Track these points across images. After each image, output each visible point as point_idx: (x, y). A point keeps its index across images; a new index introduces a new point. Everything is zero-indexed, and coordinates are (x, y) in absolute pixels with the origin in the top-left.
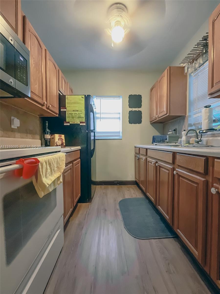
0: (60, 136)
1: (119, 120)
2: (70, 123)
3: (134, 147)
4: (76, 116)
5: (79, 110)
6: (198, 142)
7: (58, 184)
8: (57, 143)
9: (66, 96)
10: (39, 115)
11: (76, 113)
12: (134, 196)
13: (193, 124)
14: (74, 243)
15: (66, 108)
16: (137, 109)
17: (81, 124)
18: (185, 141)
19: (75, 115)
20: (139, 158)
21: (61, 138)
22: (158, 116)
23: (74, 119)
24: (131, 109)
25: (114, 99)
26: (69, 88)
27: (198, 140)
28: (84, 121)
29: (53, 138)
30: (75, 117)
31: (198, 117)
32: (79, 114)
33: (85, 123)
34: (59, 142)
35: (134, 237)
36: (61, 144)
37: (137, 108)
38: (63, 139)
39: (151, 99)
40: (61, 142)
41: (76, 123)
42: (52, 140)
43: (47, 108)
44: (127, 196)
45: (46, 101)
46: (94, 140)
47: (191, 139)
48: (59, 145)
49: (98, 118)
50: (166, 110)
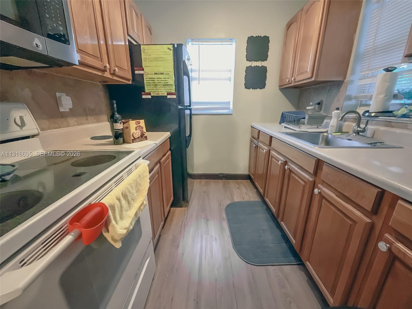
0: (137, 123)
1: (228, 81)
2: (151, 95)
3: (251, 127)
4: (160, 83)
5: (164, 73)
6: (358, 133)
7: (142, 211)
8: (134, 135)
9: (141, 46)
10: (100, 82)
11: (160, 78)
12: (247, 199)
13: (354, 96)
14: (168, 268)
15: (143, 68)
16: (259, 64)
17: (169, 97)
18: (335, 126)
19: (158, 81)
20: (257, 146)
21: (140, 126)
22: (294, 79)
23: (158, 88)
24: (249, 64)
25: (222, 44)
26: (145, 26)
27: (359, 129)
28: (173, 91)
29: (127, 128)
30: (159, 85)
31: (365, 86)
32: (165, 78)
33: (175, 95)
34: (138, 134)
35: (245, 261)
36: (141, 136)
37: (260, 61)
38: (143, 127)
39: (285, 44)
40: (140, 132)
41: (161, 95)
42: (126, 131)
43: (111, 74)
44: (237, 199)
45: (109, 63)
46: (191, 115)
47: (346, 123)
48: (137, 137)
49: (195, 79)
50: (311, 71)
